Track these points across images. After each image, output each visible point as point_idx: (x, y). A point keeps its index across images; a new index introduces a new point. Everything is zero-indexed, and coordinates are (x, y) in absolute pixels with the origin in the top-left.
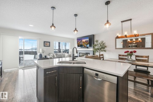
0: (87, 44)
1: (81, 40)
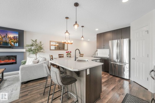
0: (15, 42)
1: (6, 34)
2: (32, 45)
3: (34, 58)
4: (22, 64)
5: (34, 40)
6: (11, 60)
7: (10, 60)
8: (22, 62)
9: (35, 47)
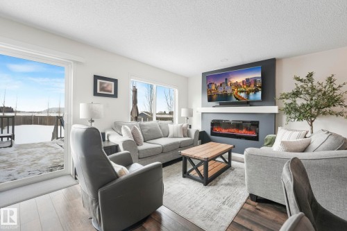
0: (251, 91)
1: (226, 79)
2: (296, 94)
3: (298, 133)
4: (265, 144)
5: (303, 77)
6: (244, 131)
7: (242, 129)
8: (266, 140)
9: (308, 97)
